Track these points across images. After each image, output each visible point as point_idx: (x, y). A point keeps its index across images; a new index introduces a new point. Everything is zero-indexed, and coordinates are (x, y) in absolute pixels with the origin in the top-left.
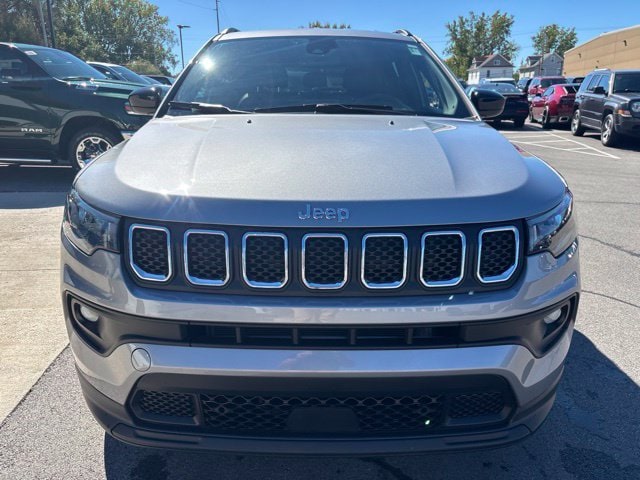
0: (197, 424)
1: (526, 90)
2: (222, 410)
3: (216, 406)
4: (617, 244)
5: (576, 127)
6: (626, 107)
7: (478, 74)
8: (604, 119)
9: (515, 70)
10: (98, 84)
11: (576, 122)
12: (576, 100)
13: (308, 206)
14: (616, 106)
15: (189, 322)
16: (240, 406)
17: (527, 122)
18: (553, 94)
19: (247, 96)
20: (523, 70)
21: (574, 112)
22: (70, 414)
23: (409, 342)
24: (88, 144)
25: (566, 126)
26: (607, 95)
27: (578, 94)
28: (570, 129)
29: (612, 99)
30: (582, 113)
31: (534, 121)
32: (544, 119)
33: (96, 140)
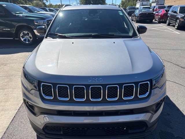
0: (62, 133)
1: (153, 10)
2: (69, 131)
3: (67, 130)
4: (178, 64)
5: (168, 23)
6: (183, 18)
7: (139, 4)
8: (176, 21)
9: (150, 2)
10: (25, 15)
11: (168, 21)
12: (168, 15)
13: (91, 78)
14: (180, 17)
15: (59, 110)
16: (73, 130)
17: (154, 21)
18: (162, 12)
19: (71, 24)
20: (153, 2)
21: (167, 18)
22: (26, 123)
23: (119, 114)
24: (23, 33)
25: (165, 22)
26: (177, 13)
27: (169, 13)
28: (166, 23)
29: (178, 15)
30: (170, 19)
31: (155, 20)
32: (158, 20)
33: (26, 32)
